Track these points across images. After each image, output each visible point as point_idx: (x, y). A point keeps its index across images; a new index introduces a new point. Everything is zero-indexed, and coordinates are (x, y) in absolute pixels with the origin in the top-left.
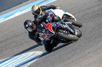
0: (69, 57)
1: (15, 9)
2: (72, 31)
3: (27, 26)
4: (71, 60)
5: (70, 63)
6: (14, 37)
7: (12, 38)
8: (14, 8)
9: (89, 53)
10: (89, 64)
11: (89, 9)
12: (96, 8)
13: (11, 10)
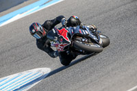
0: (86, 76)
1: (13, 11)
2: (95, 39)
3: (34, 31)
4: (89, 80)
5: (87, 84)
6: (12, 48)
7: (9, 50)
8: (12, 9)
9: (112, 70)
10: (113, 85)
11: (113, 9)
12: (122, 9)
13: (8, 13)
